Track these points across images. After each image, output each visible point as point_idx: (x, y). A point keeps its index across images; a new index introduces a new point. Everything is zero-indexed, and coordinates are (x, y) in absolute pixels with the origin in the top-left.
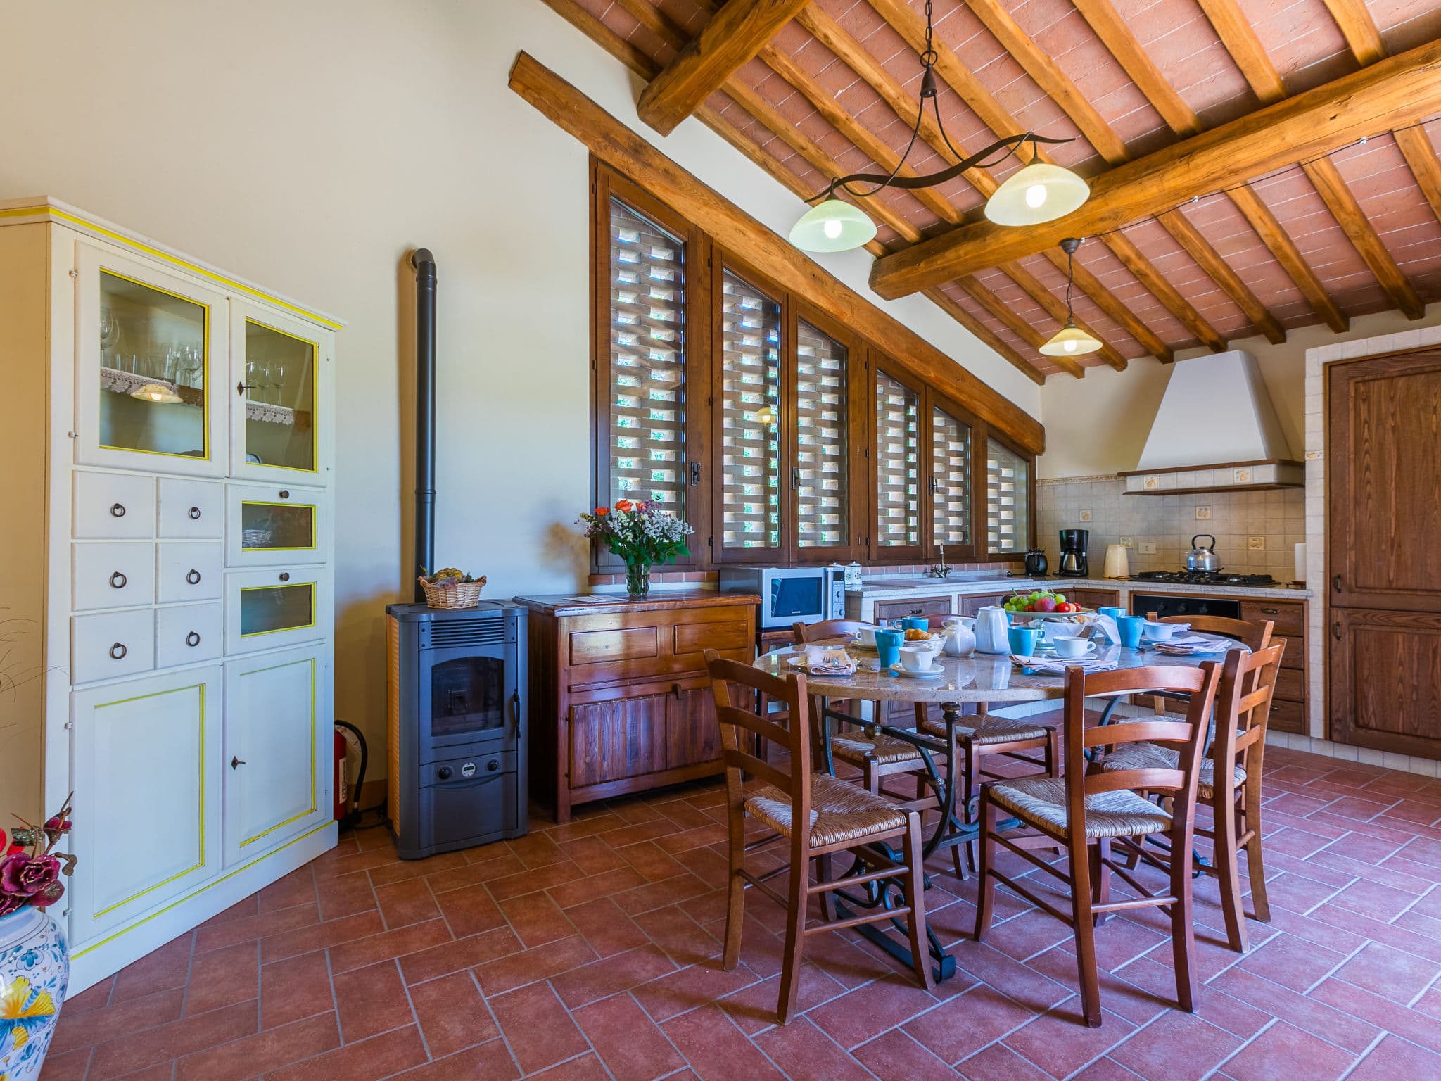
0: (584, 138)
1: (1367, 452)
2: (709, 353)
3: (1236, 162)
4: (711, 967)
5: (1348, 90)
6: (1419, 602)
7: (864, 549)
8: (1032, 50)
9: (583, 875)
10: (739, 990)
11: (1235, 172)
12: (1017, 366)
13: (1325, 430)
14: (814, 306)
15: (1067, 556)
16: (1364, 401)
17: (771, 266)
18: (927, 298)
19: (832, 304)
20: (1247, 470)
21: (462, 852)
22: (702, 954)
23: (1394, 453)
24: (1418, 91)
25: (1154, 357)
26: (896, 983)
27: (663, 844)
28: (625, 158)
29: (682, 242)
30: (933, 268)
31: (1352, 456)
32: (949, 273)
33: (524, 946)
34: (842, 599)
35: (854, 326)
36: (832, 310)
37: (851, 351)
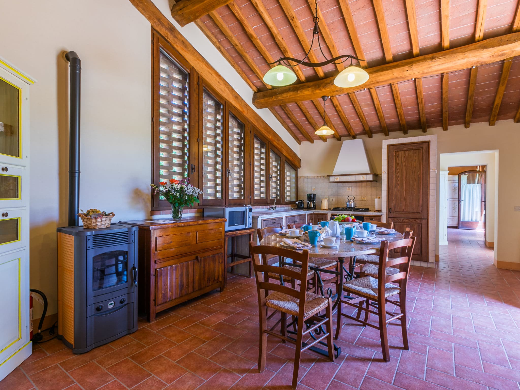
0: (149, 18)
1: (398, 172)
2: (198, 120)
3: (379, 79)
4: (254, 373)
5: (411, 64)
6: (410, 216)
7: (249, 200)
8: (326, 28)
9: (176, 344)
10: (270, 379)
11: (378, 82)
12: (294, 137)
13: (387, 165)
14: (234, 107)
15: (310, 202)
16: (398, 157)
17: (221, 89)
18: (269, 110)
19: (241, 107)
20: (365, 176)
21: (108, 344)
22: (247, 368)
23: (405, 173)
24: (430, 67)
25: (336, 139)
26: (322, 362)
27: (203, 323)
28: (167, 32)
29: (187, 73)
30: (277, 99)
31: (394, 173)
32: (283, 102)
33: (166, 384)
34: (251, 219)
35: (247, 117)
36: (241, 110)
37: (246, 126)
